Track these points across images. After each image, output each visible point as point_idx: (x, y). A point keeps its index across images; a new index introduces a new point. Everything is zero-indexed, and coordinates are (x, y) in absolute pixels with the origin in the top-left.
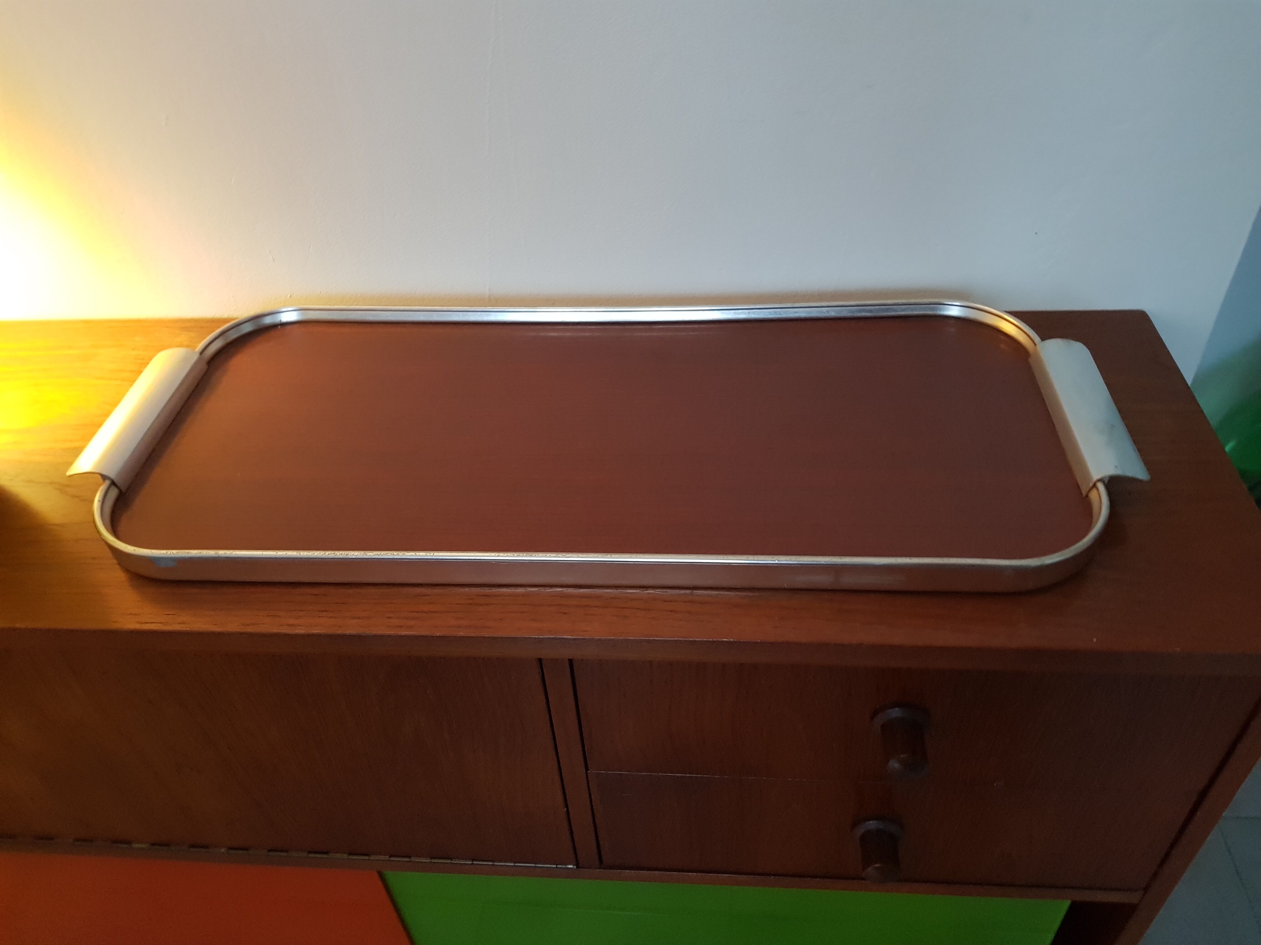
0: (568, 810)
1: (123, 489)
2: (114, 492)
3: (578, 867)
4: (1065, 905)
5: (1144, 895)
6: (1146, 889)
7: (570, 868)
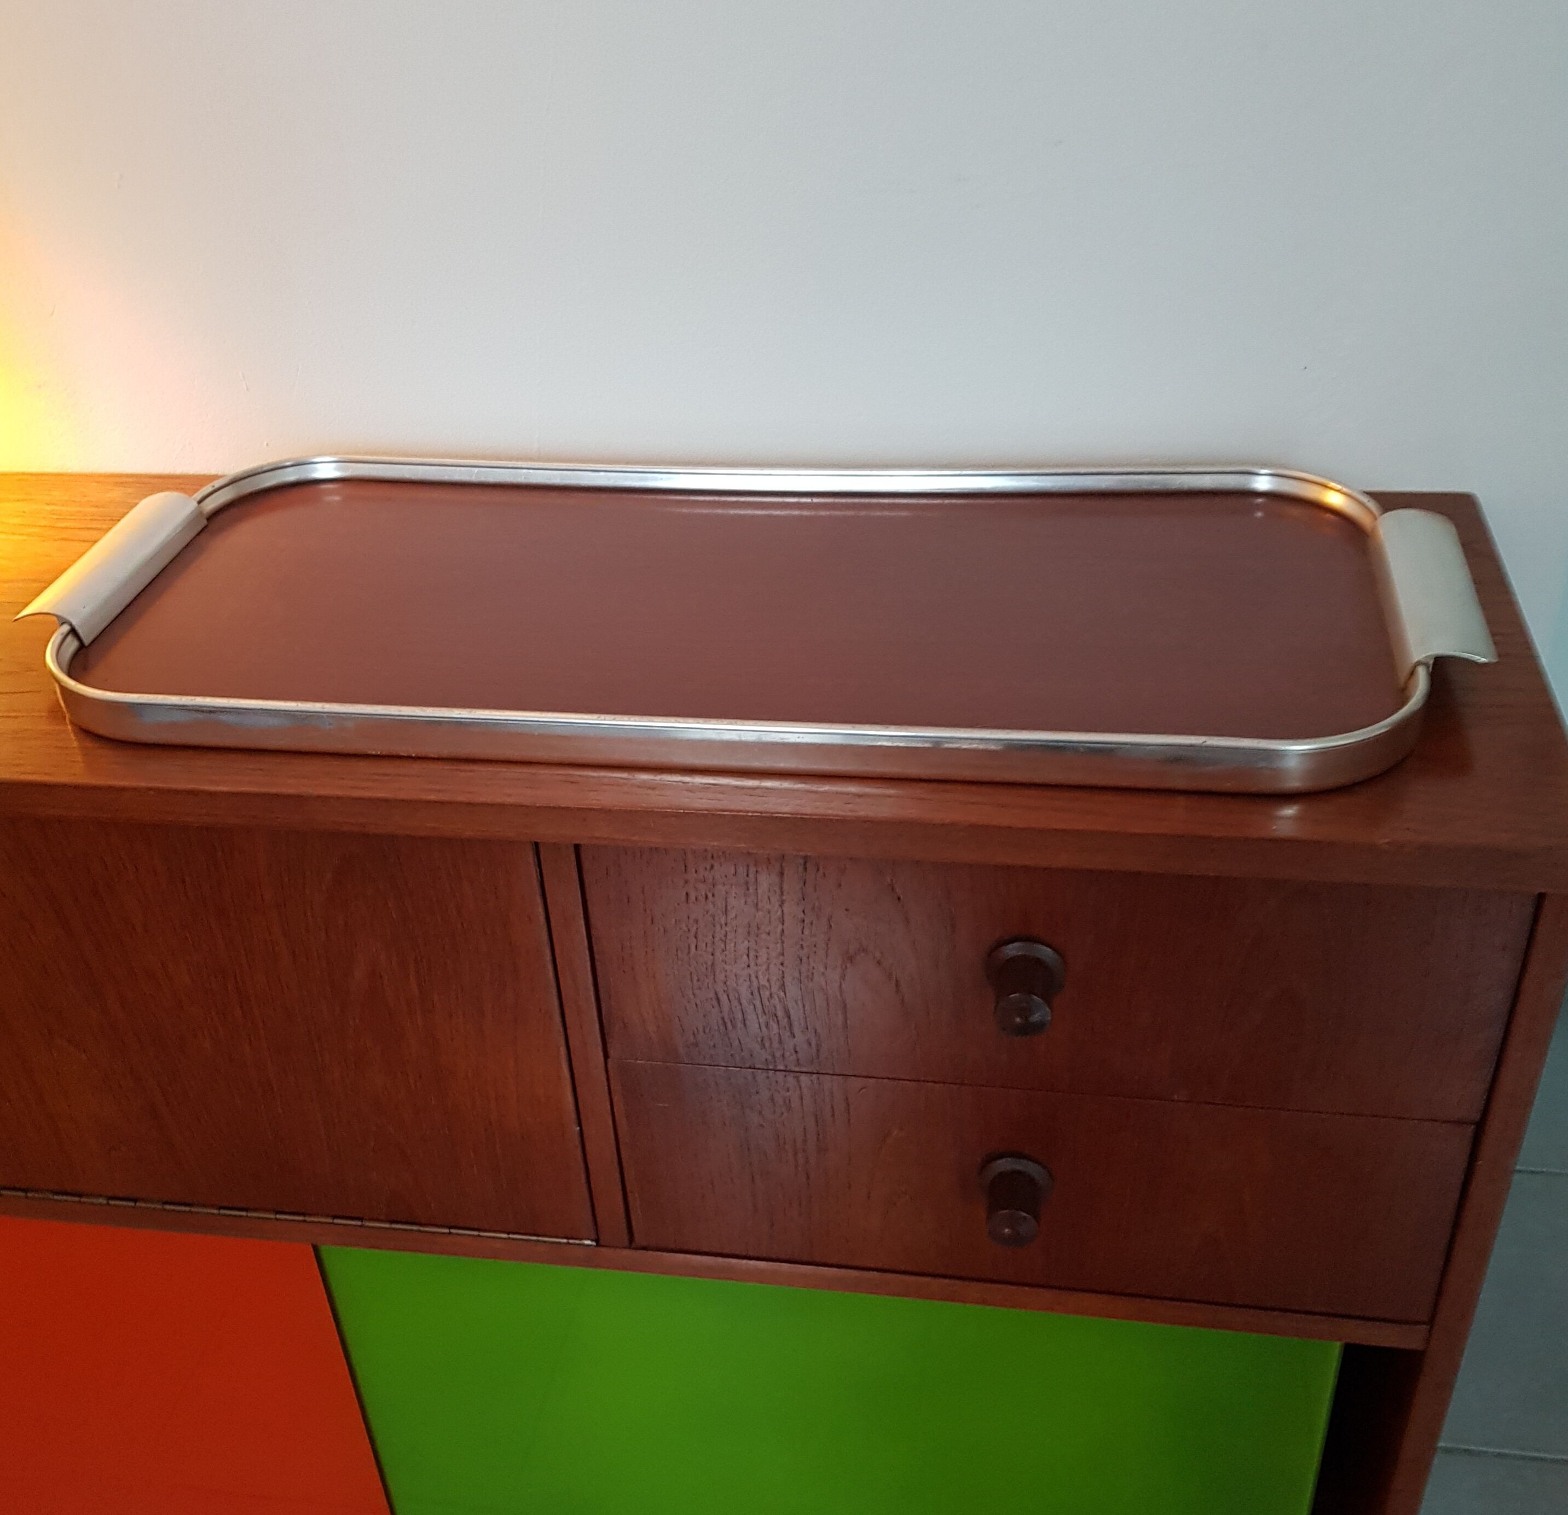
0: (581, 1130)
1: (87, 641)
2: (72, 645)
3: (598, 1245)
4: (1335, 1349)
5: (1430, 1331)
6: (1431, 1322)
7: (588, 1246)
